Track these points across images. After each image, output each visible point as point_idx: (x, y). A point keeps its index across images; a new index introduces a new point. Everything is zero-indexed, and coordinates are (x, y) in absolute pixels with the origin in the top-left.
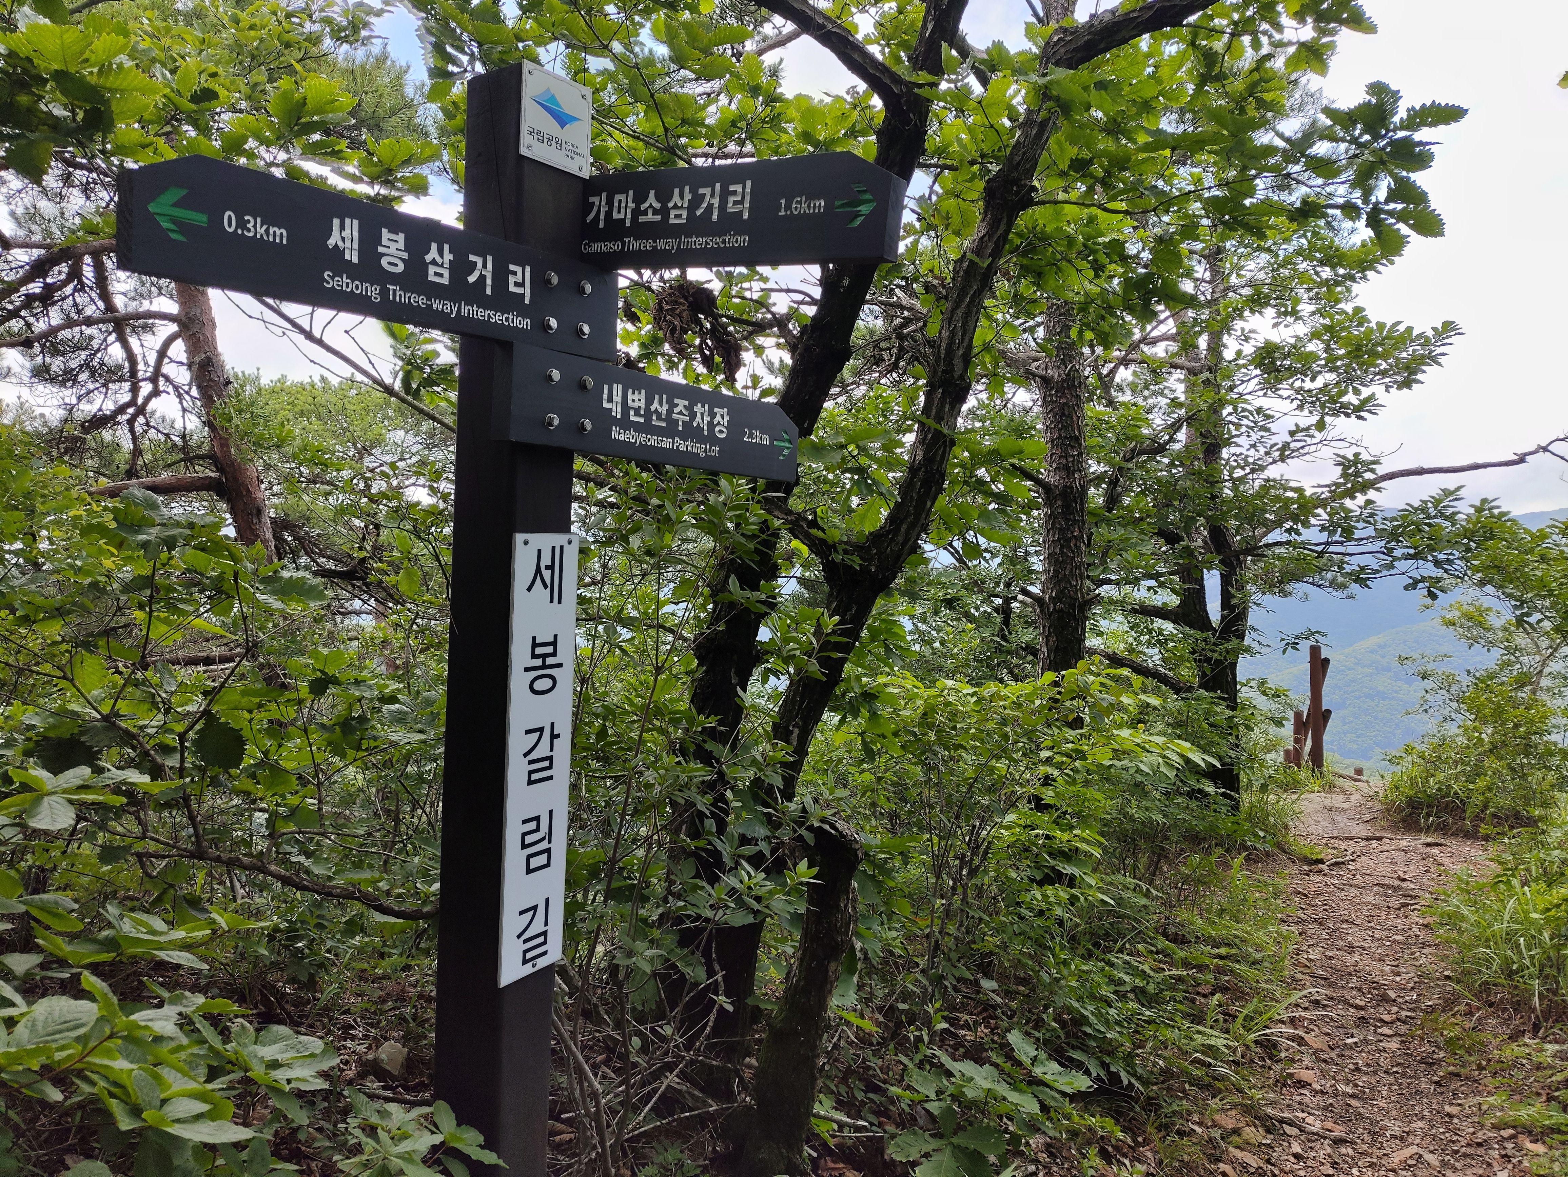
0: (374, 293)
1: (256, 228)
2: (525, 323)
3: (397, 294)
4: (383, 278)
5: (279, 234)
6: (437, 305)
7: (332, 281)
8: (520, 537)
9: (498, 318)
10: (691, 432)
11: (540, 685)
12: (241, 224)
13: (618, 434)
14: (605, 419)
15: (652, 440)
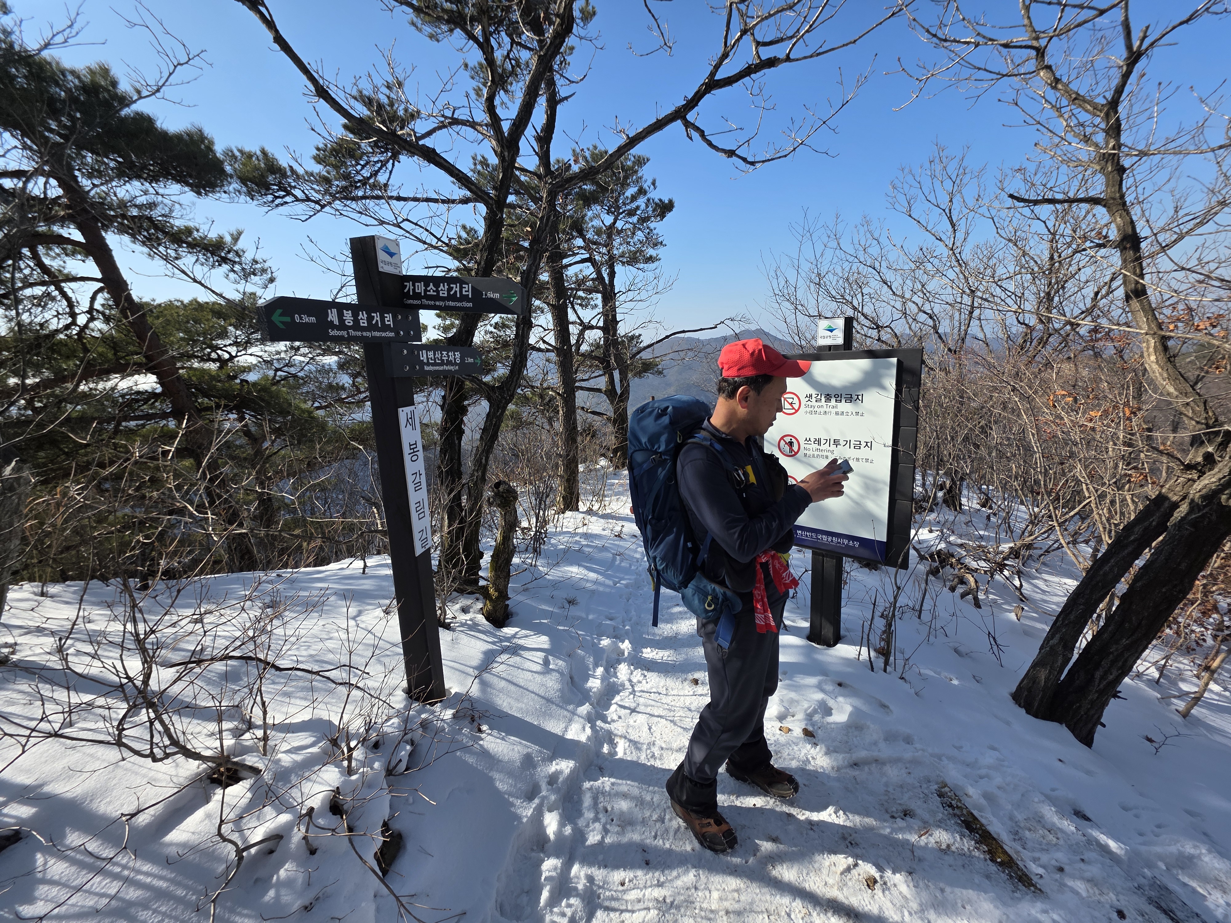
0: (345, 333)
1: (306, 319)
2: (392, 334)
3: (352, 333)
4: (346, 328)
5: (313, 319)
6: (365, 334)
7: (333, 333)
8: (400, 410)
9: (384, 334)
10: (449, 363)
11: (414, 458)
12: (301, 318)
13: (426, 368)
14: (422, 364)
15: (437, 368)
